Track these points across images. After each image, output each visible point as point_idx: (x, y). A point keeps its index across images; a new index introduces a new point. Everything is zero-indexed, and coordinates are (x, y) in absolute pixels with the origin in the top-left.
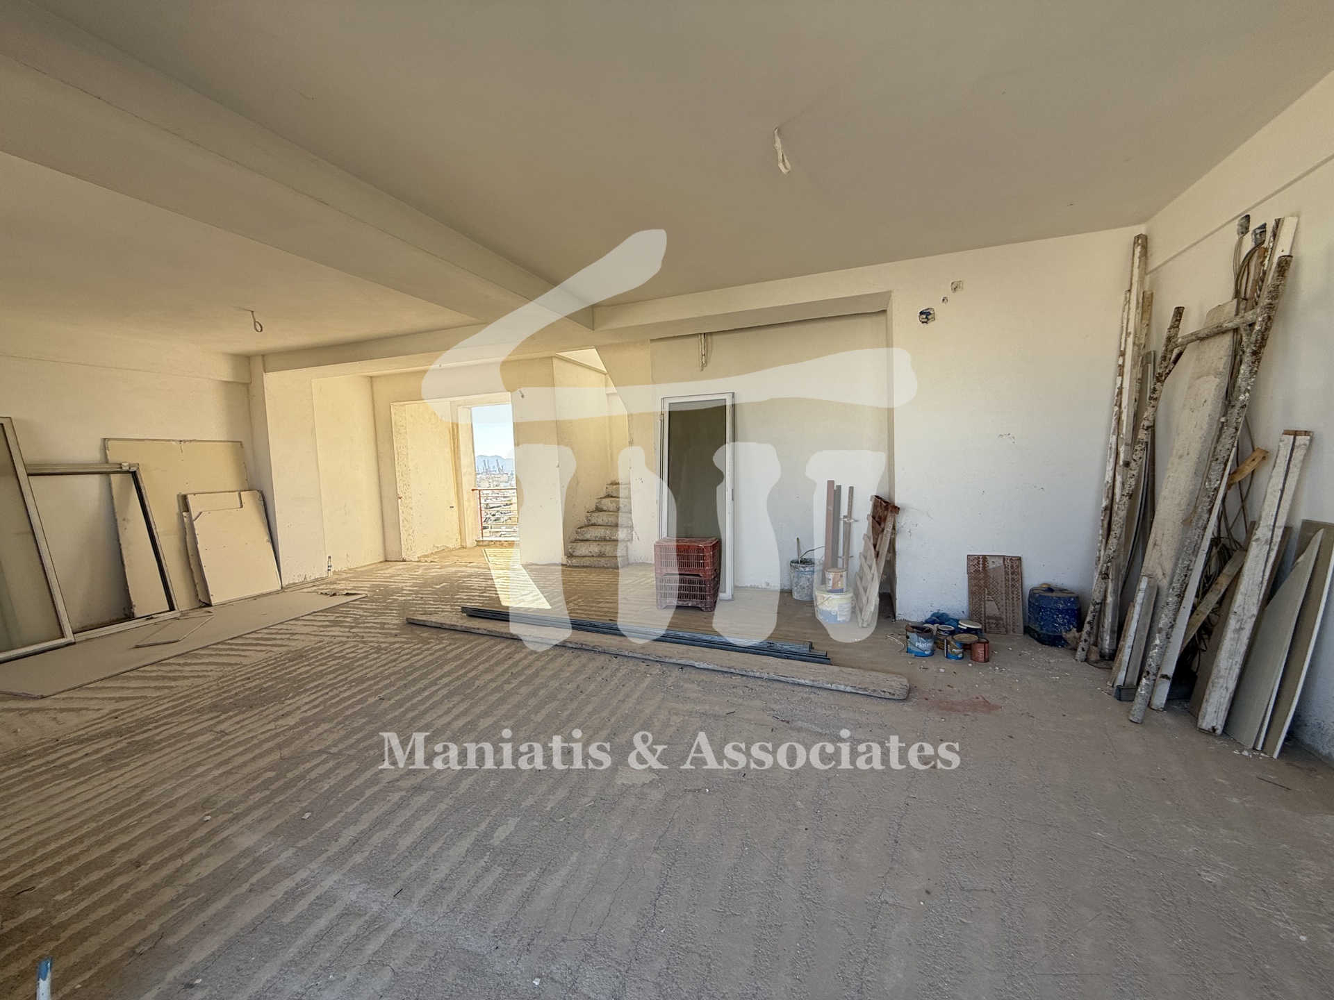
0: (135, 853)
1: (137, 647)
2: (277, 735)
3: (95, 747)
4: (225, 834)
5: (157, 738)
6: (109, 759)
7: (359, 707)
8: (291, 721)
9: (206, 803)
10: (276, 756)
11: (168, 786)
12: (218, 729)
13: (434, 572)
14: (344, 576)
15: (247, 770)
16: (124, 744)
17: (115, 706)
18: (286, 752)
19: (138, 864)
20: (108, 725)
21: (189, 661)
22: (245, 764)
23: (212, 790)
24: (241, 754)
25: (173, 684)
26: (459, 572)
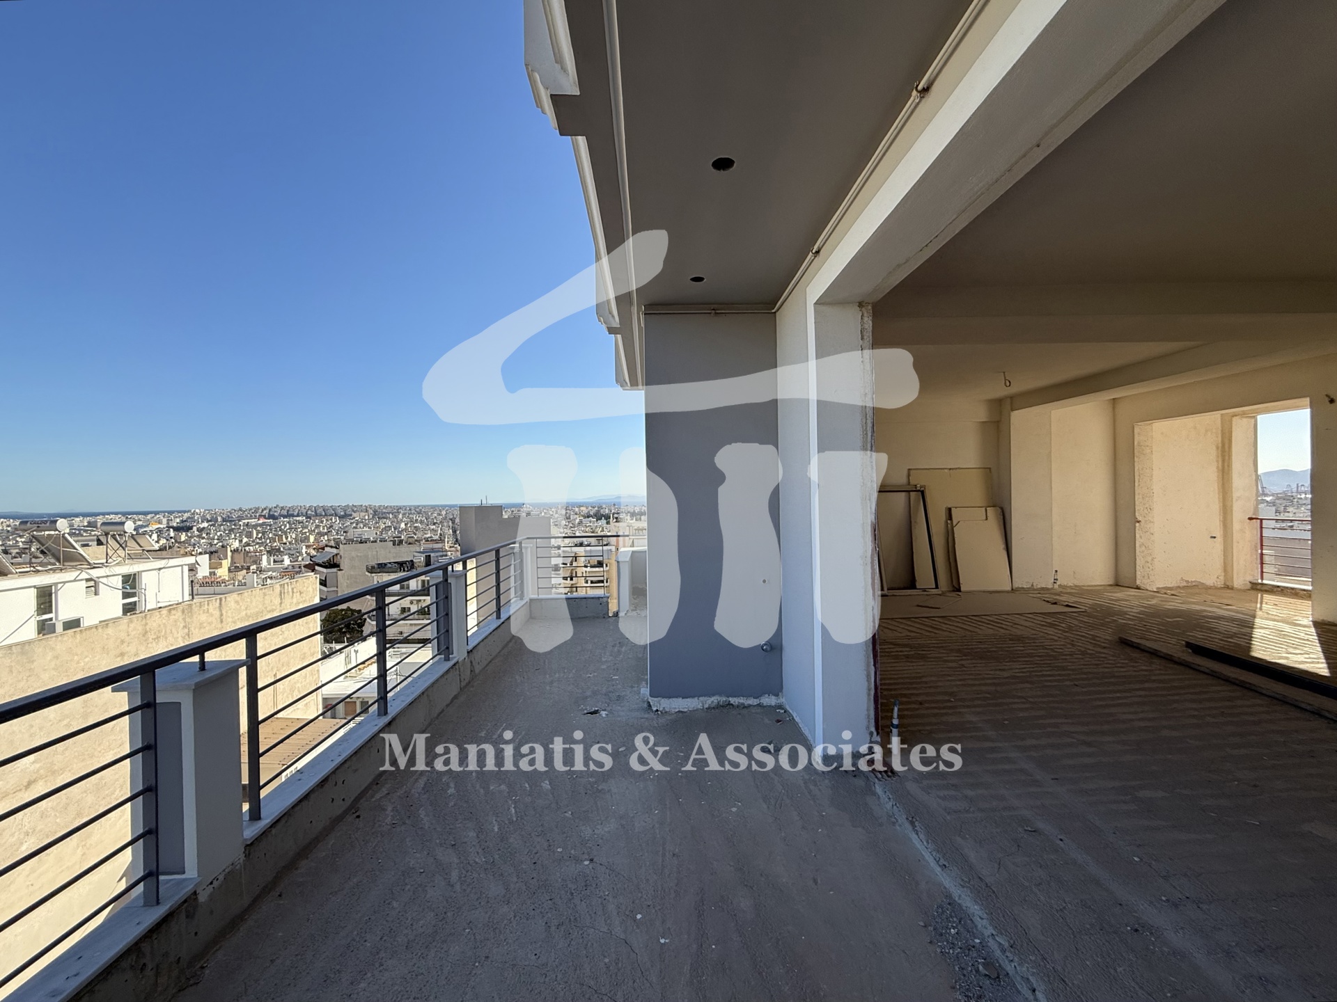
0: (920, 699)
1: (918, 606)
2: (995, 678)
3: (901, 649)
4: (961, 710)
5: (929, 656)
6: (907, 657)
7: (1056, 684)
8: (1005, 674)
9: (951, 694)
10: (992, 688)
11: (933, 679)
12: (960, 662)
13: (1171, 605)
14: (1069, 591)
15: (975, 688)
16: (912, 653)
17: (909, 634)
18: (999, 688)
19: (921, 704)
20: (905, 641)
21: (946, 622)
22: (974, 685)
23: (955, 689)
24: (972, 679)
25: (937, 631)
26: (1205, 611)
